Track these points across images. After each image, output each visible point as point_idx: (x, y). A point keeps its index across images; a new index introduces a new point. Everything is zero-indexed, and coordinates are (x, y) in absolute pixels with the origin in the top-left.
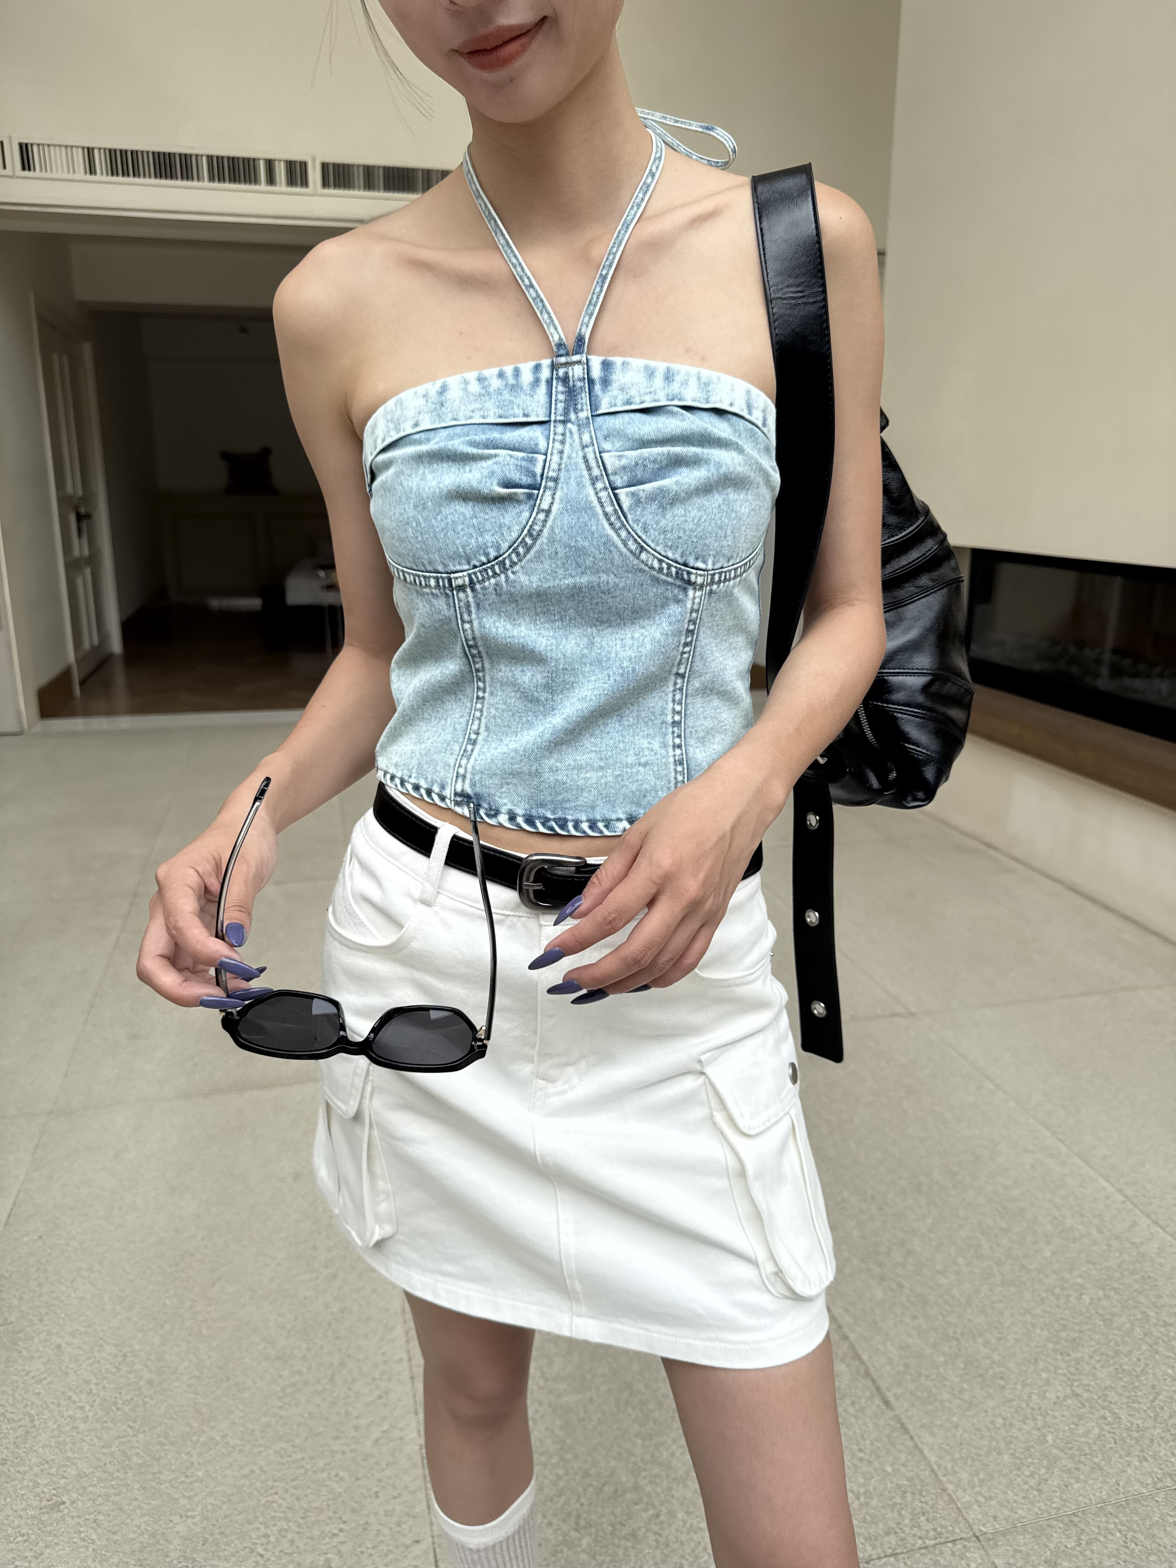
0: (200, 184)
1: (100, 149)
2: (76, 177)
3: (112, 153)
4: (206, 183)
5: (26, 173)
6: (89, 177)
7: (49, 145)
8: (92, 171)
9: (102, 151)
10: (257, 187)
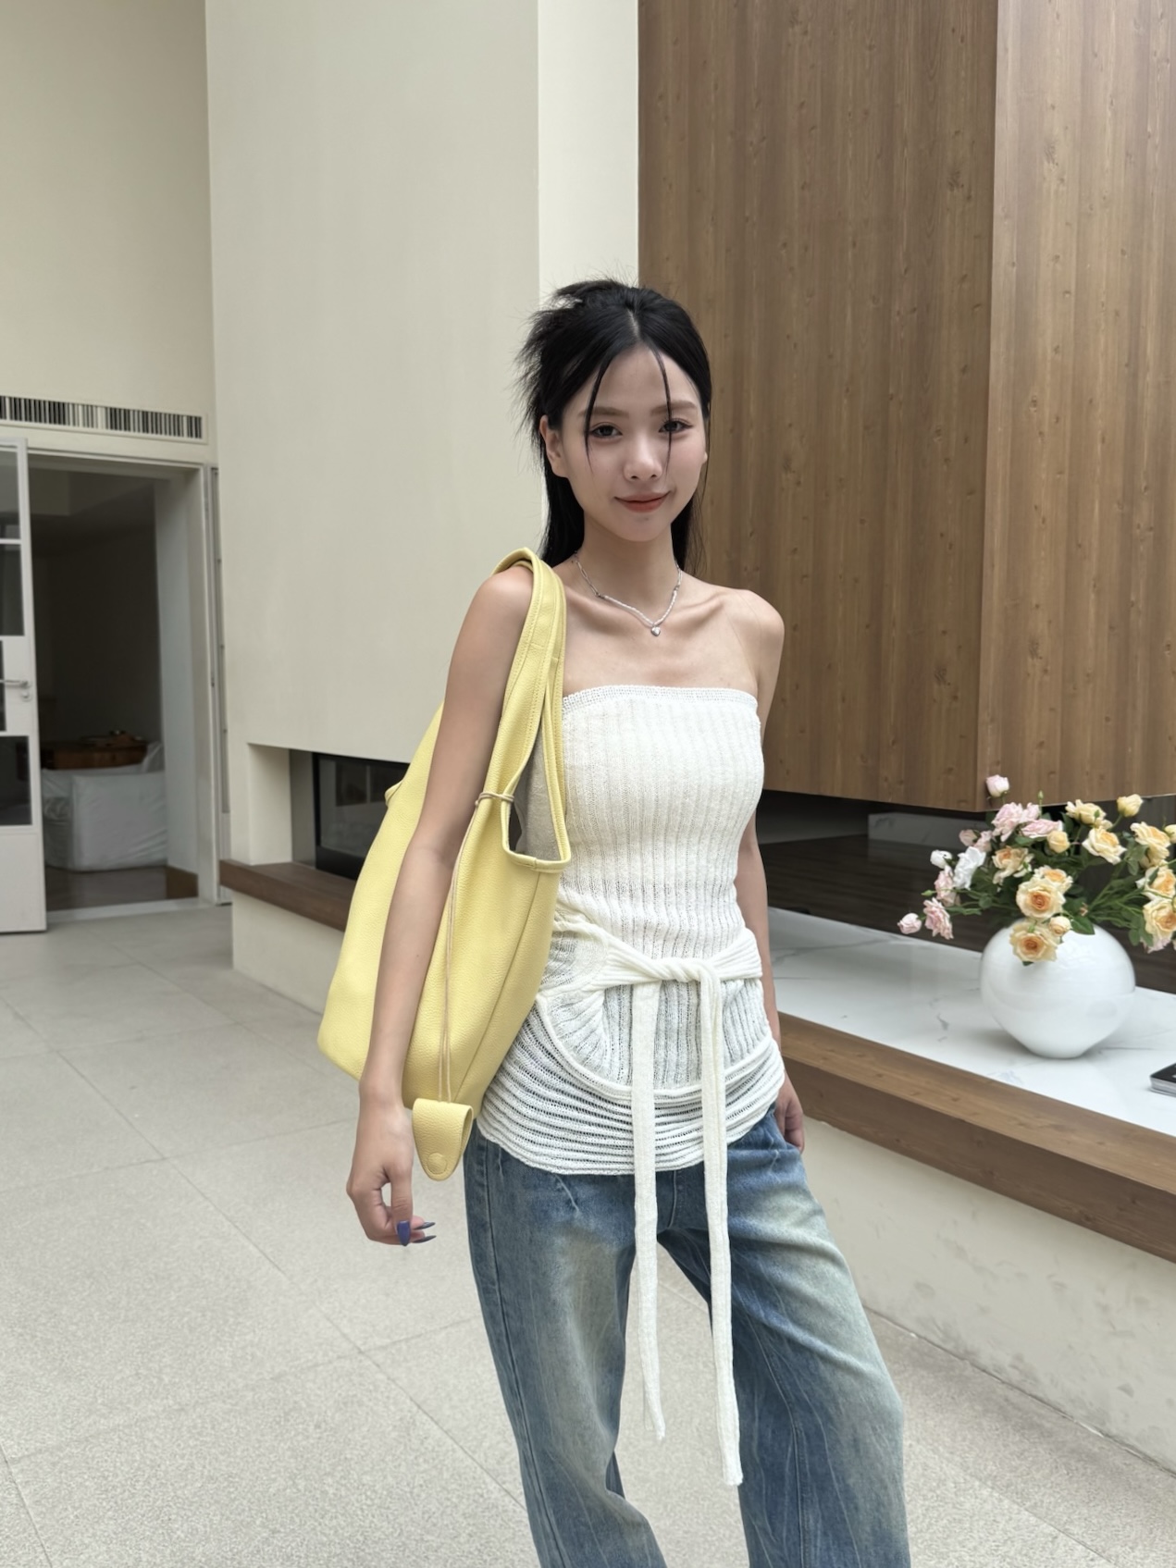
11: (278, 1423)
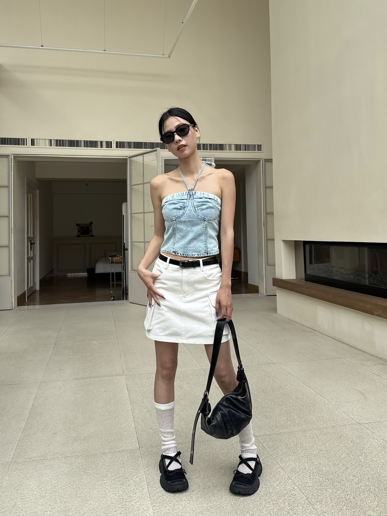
0: (81, 148)
1: (53, 140)
2: (47, 147)
3: (57, 141)
4: (83, 148)
5: (33, 146)
6: (50, 147)
7: (39, 139)
8: (51, 145)
9: (54, 140)
10: (97, 148)
11: (338, 439)
